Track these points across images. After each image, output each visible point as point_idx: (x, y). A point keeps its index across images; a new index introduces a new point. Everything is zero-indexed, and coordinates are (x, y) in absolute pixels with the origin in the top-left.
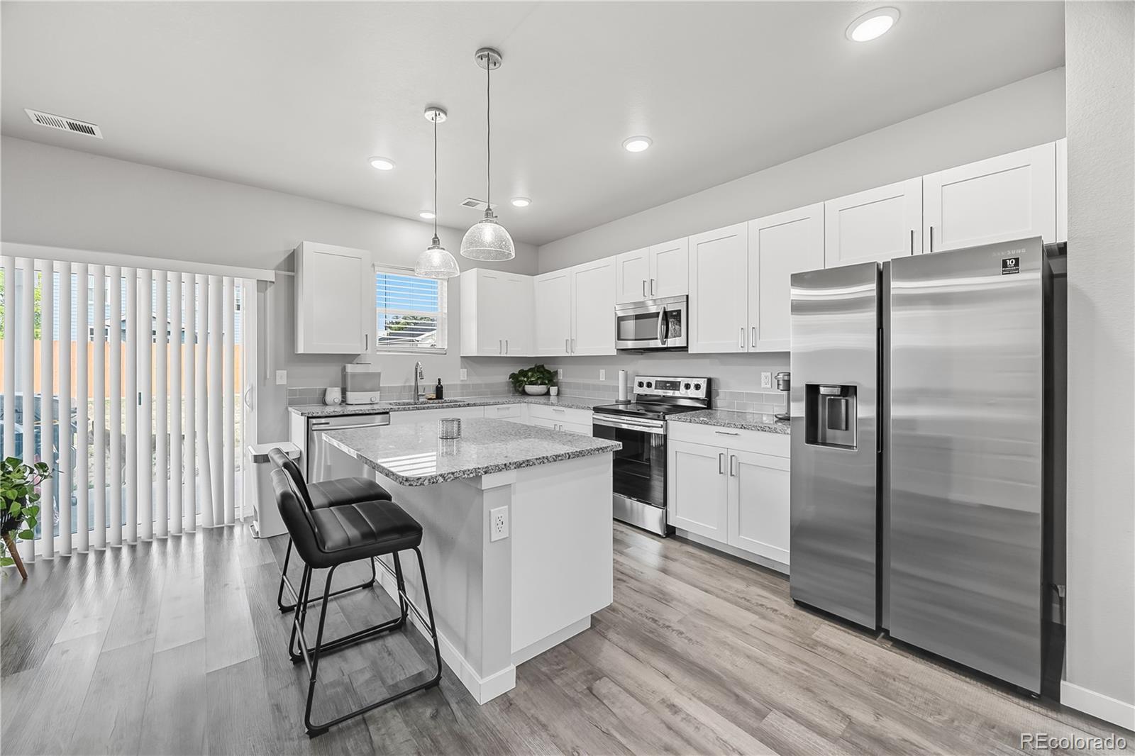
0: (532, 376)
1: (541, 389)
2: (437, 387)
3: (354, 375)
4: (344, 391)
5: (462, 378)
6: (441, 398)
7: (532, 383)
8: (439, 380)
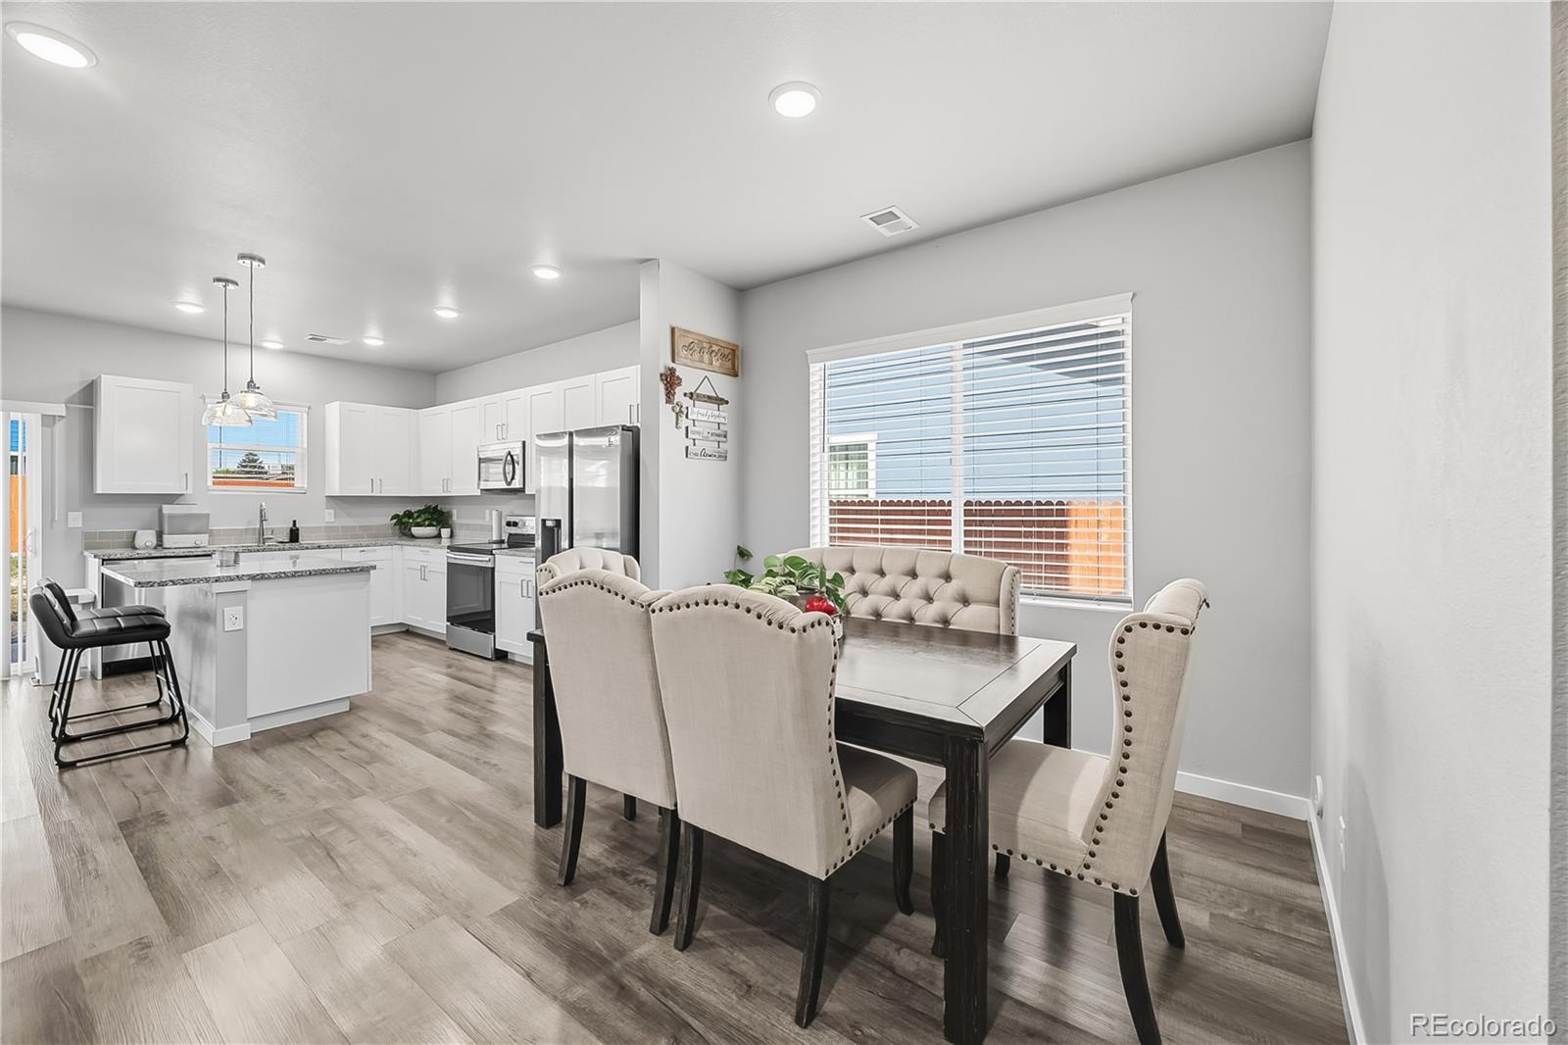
0: (418, 517)
1: (431, 531)
2: (291, 530)
3: (171, 516)
4: (160, 535)
5: (327, 520)
6: (297, 541)
7: (418, 525)
8: (294, 522)
